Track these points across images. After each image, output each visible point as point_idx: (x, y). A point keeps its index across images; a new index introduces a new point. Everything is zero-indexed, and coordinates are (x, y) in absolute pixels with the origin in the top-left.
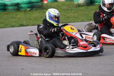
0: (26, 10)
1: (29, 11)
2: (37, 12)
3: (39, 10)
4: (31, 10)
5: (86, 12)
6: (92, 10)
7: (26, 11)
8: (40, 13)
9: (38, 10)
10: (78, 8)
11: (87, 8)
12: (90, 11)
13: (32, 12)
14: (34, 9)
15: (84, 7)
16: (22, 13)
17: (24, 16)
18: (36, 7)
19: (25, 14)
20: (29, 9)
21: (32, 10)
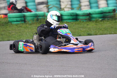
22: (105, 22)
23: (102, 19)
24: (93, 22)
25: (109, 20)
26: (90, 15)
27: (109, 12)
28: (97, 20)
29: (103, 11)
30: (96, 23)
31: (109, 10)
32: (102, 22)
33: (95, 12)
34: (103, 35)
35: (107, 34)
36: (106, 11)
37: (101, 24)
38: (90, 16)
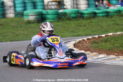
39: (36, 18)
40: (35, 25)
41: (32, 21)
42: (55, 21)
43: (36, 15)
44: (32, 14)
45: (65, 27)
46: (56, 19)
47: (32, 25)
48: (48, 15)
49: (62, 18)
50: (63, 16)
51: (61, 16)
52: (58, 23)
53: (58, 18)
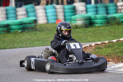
0: (17, 31)
1: (21, 33)
2: (28, 34)
3: (32, 32)
4: (22, 32)
5: (82, 34)
6: (89, 32)
7: (17, 33)
8: (31, 35)
9: (30, 32)
10: (75, 30)
11: (84, 30)
12: (87, 33)
13: (23, 34)
14: (26, 31)
15: (81, 29)
16: (11, 35)
17: (13, 38)
18: (28, 29)
19: (14, 36)
20: (20, 31)
21: (24, 32)
22: (25, 34)
23: (22, 30)
24: (12, 33)
25: (29, 31)
26: (8, 26)
27: (30, 23)
28: (16, 32)
29: (23, 22)
30: (14, 35)
31: (30, 21)
32: (22, 34)
33: (14, 23)
34: (12, 48)
35: (17, 48)
36: (26, 22)
37: (20, 36)
38: (8, 28)
39: (84, 23)
40: (82, 30)
41: (80, 26)
42: (103, 26)
43: (84, 20)
44: (79, 19)
45: (112, 32)
46: (105, 23)
47: (78, 30)
48: (96, 19)
49: (111, 23)
50: (112, 21)
51: (109, 21)
52: (106, 28)
53: (106, 22)
